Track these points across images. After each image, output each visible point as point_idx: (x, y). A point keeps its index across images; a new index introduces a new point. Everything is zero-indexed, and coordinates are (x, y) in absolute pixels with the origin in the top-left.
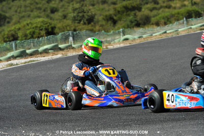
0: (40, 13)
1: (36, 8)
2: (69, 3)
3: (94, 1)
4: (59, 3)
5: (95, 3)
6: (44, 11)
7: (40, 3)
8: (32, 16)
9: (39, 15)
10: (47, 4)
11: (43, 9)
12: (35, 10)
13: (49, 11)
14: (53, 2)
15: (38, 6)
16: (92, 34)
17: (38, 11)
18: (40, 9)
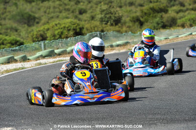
0: (69, 14)
1: (65, 9)
2: (97, 4)
3: (121, 3)
4: (88, 4)
5: (123, 4)
6: (73, 12)
7: (69, 5)
8: (60, 17)
9: (68, 16)
10: (75, 6)
11: (71, 10)
12: (63, 11)
13: (77, 13)
14: (82, 4)
15: (67, 7)
16: (119, 35)
17: (67, 13)
18: (68, 10)
